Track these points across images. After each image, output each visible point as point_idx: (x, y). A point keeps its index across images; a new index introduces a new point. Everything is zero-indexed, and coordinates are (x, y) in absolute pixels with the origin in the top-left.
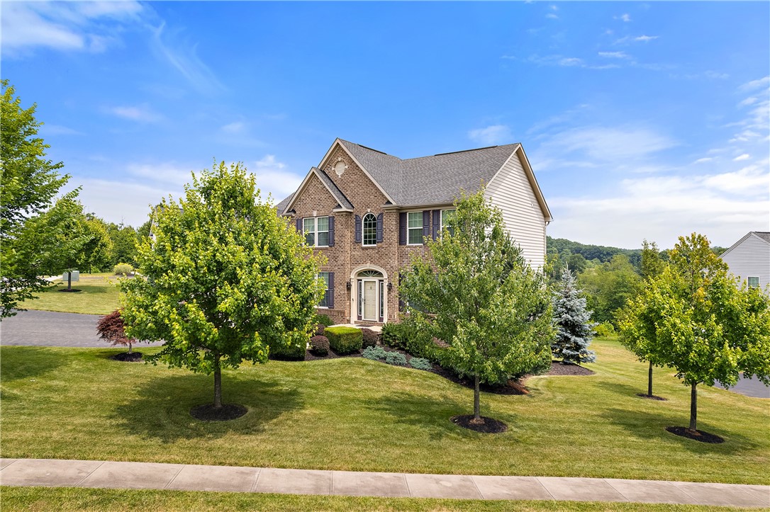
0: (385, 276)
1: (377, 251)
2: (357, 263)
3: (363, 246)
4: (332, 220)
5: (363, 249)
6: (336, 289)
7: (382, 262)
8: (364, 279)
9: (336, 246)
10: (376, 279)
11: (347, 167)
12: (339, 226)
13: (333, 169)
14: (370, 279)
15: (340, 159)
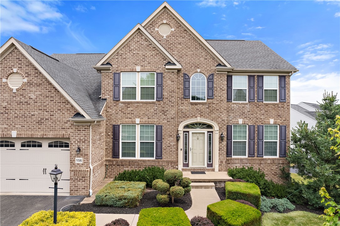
0: (216, 128)
1: (207, 106)
2: (186, 117)
3: (191, 101)
4: (160, 76)
5: (192, 104)
6: (164, 142)
7: (213, 116)
8: (191, 131)
9: (165, 100)
10: (205, 131)
11: (173, 29)
12: (169, 82)
13: (156, 29)
14: (198, 130)
15: (165, 21)
